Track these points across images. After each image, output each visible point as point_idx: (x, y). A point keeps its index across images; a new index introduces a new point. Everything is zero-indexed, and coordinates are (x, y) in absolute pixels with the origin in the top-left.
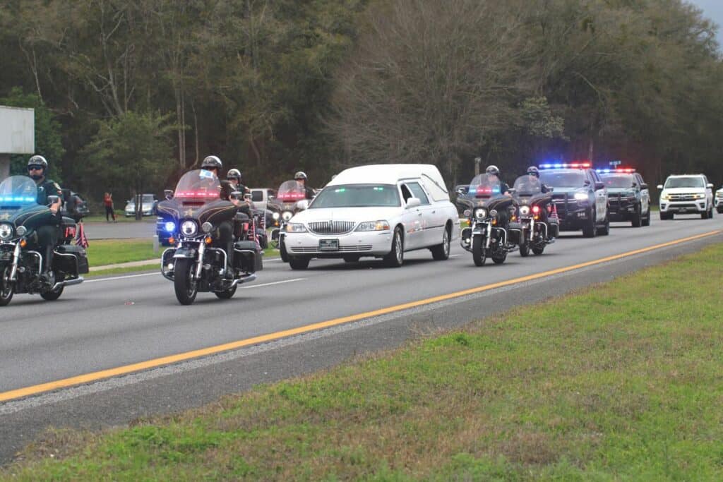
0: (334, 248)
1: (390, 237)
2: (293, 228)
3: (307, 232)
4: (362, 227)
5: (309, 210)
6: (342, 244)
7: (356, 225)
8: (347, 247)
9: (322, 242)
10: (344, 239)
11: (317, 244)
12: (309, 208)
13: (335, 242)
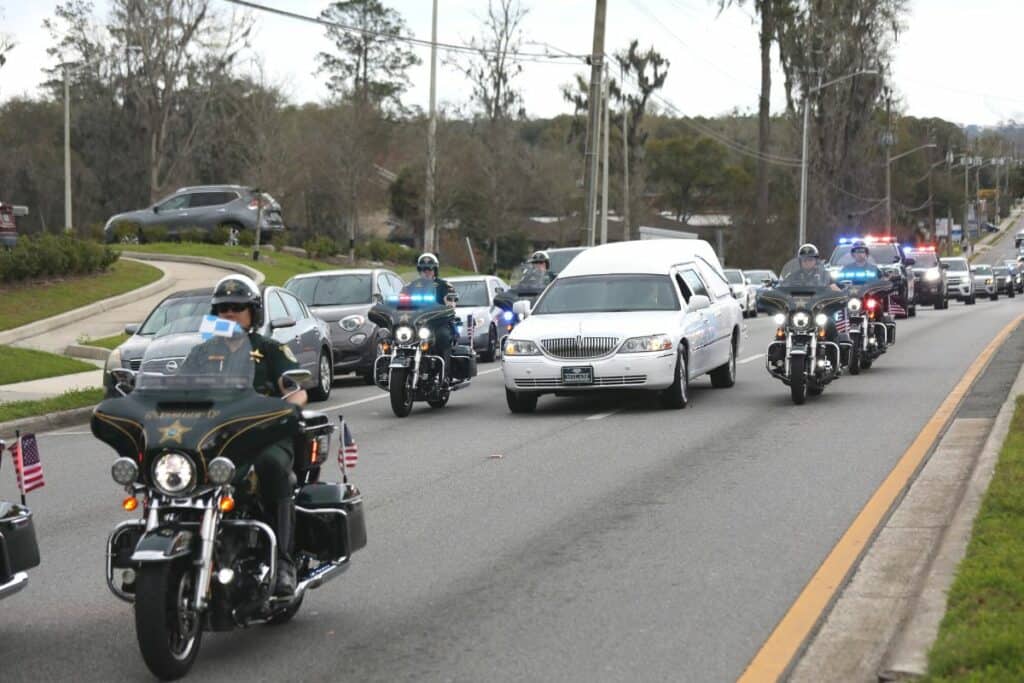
0: (586, 380)
1: (672, 361)
2: (517, 348)
3: (539, 354)
4: (629, 346)
5: (534, 316)
6: (597, 373)
7: (620, 343)
8: (607, 380)
9: (566, 371)
10: (602, 366)
11: (557, 374)
12: (533, 314)
13: (588, 370)
